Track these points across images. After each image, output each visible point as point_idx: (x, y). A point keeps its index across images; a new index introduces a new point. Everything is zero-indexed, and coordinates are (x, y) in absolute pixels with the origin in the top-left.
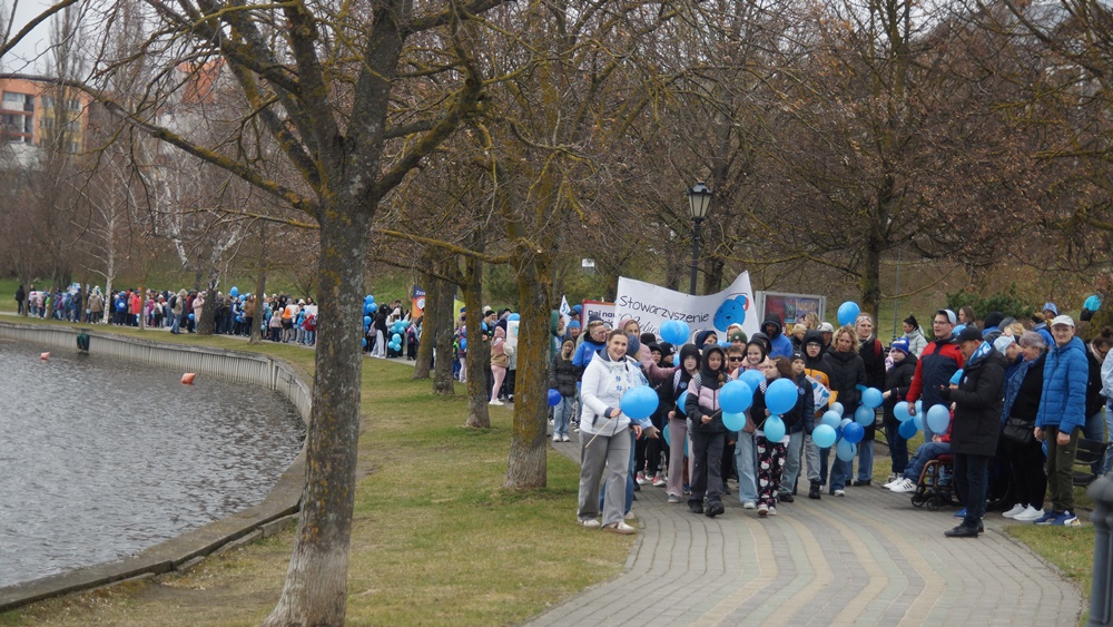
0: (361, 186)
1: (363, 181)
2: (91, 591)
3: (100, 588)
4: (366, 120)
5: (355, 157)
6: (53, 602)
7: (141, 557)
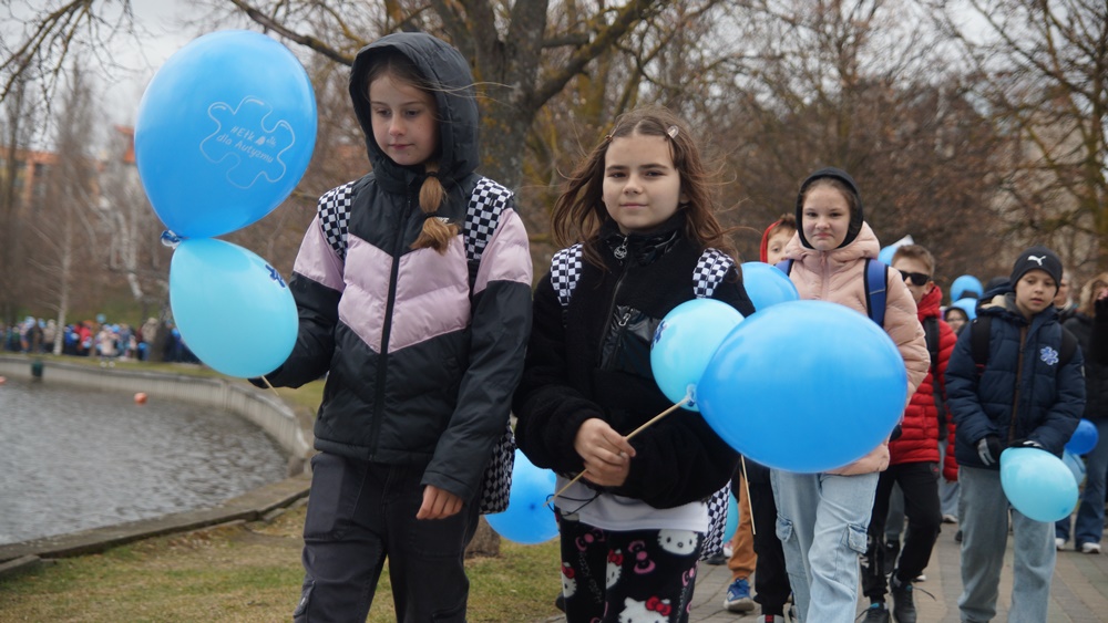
0: (521, 93)
1: (524, 88)
2: (191, 533)
3: (199, 531)
4: (526, 25)
5: (515, 63)
7: (226, 506)
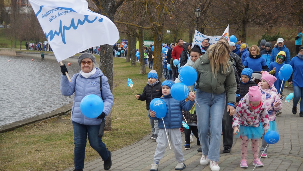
0: (111, 5)
2: (42, 121)
3: (44, 120)
6: (31, 125)
7: (56, 111)
